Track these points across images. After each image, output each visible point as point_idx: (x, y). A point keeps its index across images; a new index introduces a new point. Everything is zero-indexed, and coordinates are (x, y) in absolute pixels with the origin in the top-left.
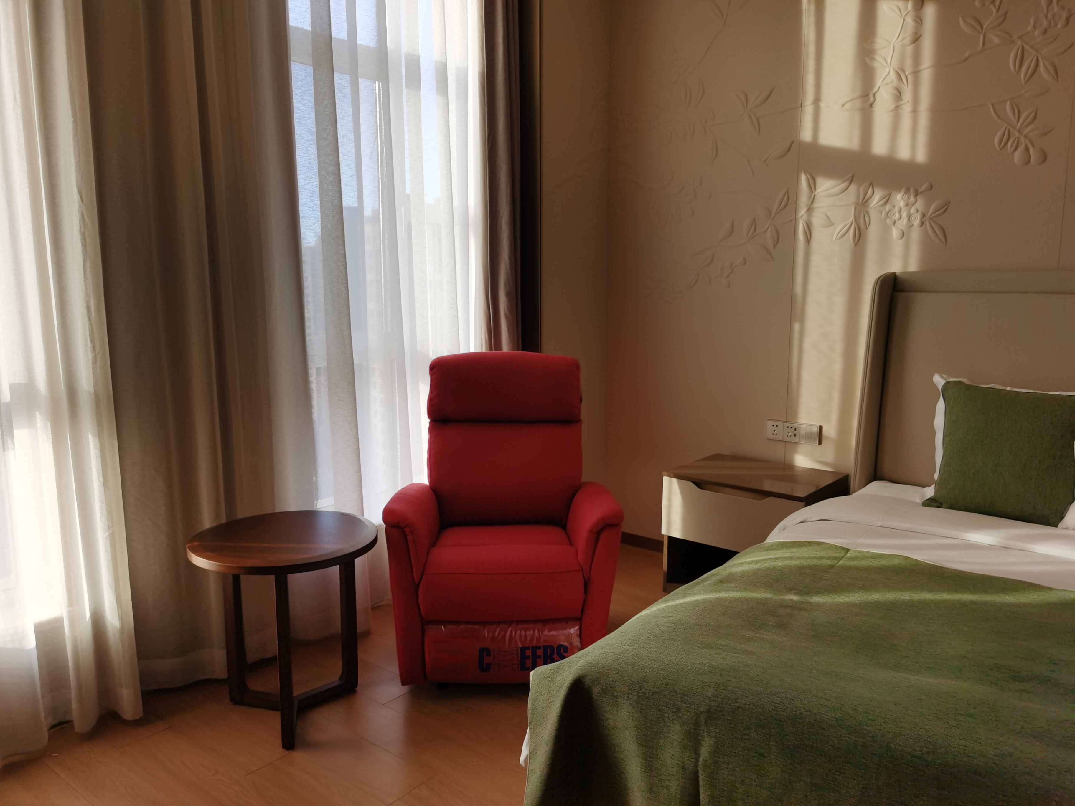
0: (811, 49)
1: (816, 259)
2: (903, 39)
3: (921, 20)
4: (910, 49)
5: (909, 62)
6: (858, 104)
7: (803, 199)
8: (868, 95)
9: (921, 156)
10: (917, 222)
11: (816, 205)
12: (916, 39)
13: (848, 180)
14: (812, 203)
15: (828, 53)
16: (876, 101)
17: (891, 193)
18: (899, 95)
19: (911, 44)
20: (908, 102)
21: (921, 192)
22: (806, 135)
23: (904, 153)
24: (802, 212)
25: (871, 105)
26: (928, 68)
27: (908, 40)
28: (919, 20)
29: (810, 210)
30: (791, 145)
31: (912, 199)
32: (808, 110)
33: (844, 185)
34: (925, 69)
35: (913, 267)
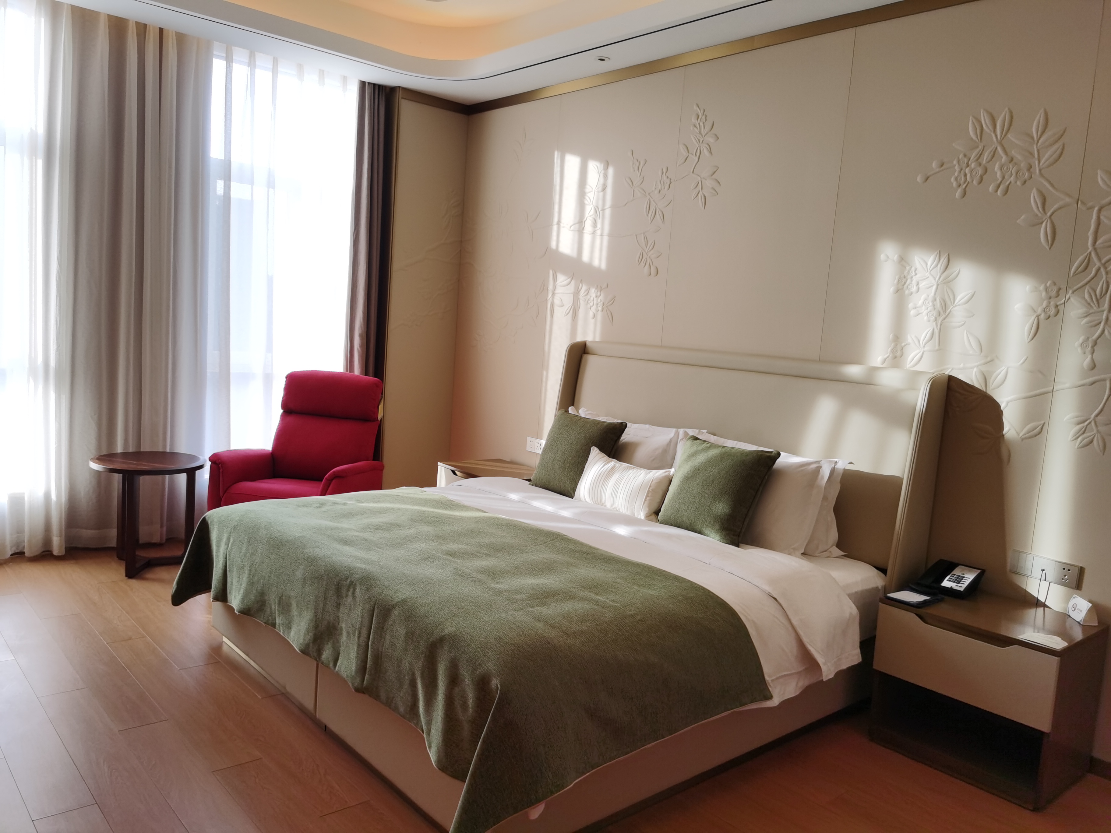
0: (558, 188)
1: (555, 327)
2: (598, 188)
3: (607, 176)
4: (601, 194)
5: (600, 203)
6: (577, 226)
7: (551, 287)
8: (582, 222)
9: (603, 266)
10: (600, 308)
11: (556, 292)
12: (604, 189)
13: (570, 277)
14: (555, 290)
15: (565, 192)
16: (586, 226)
17: (589, 288)
18: (595, 223)
19: (602, 191)
20: (599, 228)
21: (603, 289)
22: (553, 245)
23: (596, 263)
24: (550, 295)
25: (583, 229)
26: (609, 208)
27: (600, 189)
28: (606, 176)
29: (554, 294)
30: (547, 250)
31: (599, 294)
32: (555, 227)
33: (569, 280)
34: (607, 208)
35: (597, 339)
